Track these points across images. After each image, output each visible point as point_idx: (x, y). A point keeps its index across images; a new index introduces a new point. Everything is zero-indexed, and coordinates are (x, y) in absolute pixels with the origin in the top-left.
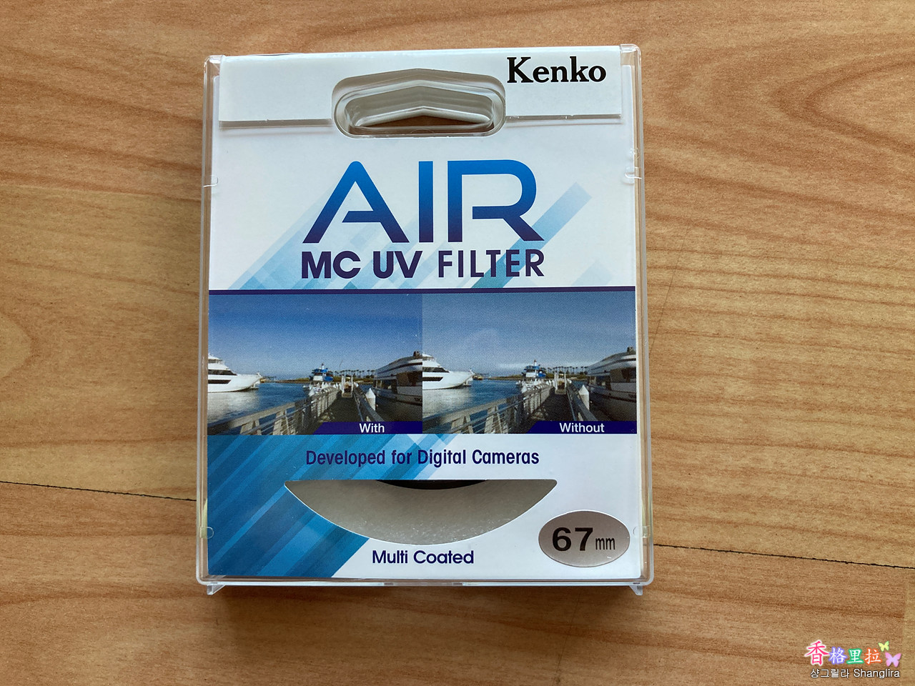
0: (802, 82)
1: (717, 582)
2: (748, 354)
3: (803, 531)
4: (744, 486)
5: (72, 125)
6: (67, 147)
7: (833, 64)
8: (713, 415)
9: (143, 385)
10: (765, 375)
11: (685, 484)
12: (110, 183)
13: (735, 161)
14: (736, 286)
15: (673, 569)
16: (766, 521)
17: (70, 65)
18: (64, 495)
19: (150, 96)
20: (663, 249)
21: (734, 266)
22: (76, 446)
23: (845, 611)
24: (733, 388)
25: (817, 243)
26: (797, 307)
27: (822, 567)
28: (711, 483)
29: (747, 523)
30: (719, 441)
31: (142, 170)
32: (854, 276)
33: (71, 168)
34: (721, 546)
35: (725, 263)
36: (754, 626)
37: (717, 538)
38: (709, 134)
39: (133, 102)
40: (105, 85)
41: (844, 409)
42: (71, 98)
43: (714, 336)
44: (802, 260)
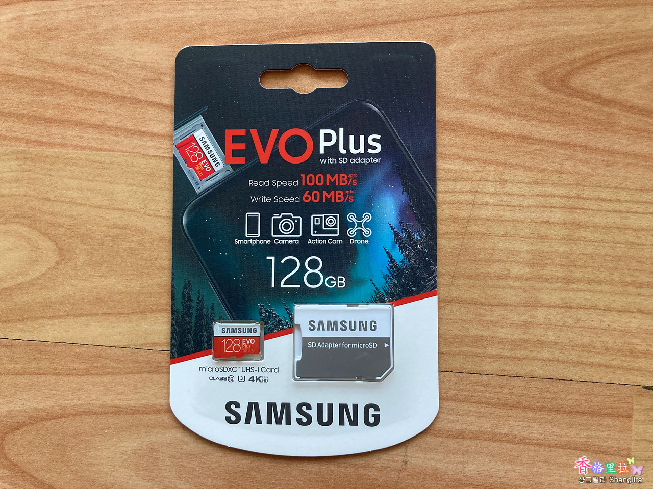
0: (558, 67)
1: (508, 396)
2: (525, 248)
3: (564, 362)
4: (524, 334)
5: (80, 109)
6: (78, 124)
7: (579, 54)
8: (503, 288)
9: (131, 277)
10: (537, 260)
11: (486, 334)
12: (106, 146)
13: (515, 120)
14: (517, 203)
15: (478, 388)
16: (540, 356)
17: (78, 70)
18: (83, 349)
19: (130, 89)
20: (468, 180)
21: (515, 190)
22: (89, 318)
23: (593, 414)
24: (516, 270)
25: (570, 173)
26: (558, 216)
27: (576, 385)
28: (502, 333)
29: (527, 358)
30: (508, 305)
31: (126, 137)
32: (595, 194)
33: (80, 137)
34: (511, 373)
35: (509, 188)
36: (533, 425)
37: (508, 368)
38: (497, 103)
39: (119, 93)
40: (101, 82)
41: (590, 282)
42: (80, 92)
43: (503, 236)
44: (560, 184)
